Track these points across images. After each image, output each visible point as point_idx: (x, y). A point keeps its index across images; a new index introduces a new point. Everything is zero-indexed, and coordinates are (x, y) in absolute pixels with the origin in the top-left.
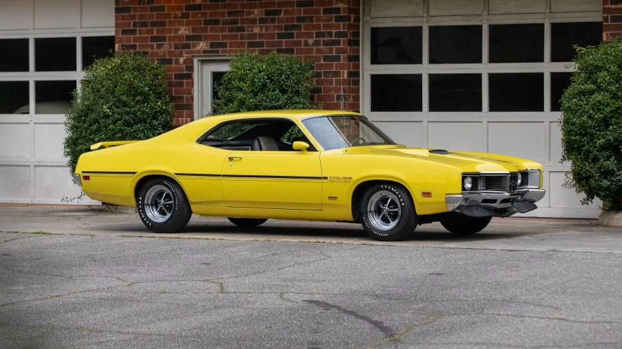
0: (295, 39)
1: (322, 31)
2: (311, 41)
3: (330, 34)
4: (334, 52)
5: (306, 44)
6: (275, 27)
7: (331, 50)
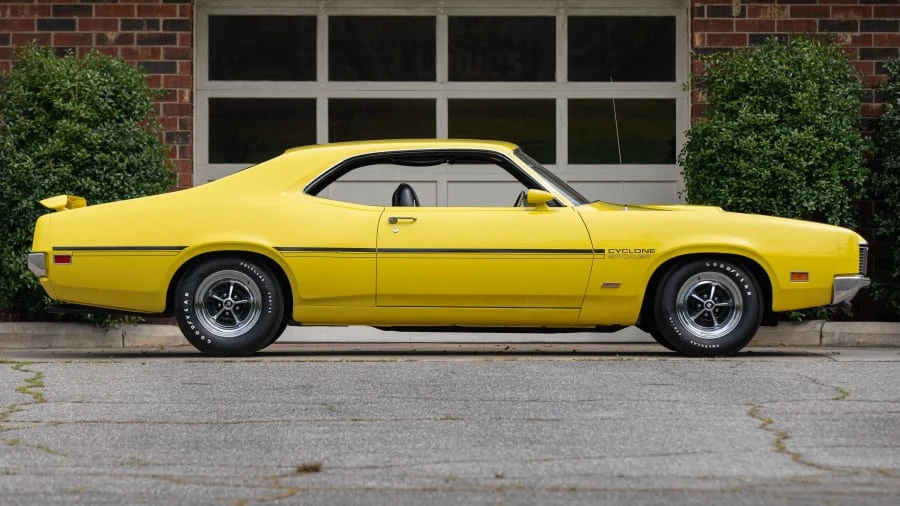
0: (77, 31)
1: (136, 17)
2: (111, 36)
3: (154, 24)
4: (162, 56)
5: (102, 39)
6: (33, 10)
7: (155, 53)
